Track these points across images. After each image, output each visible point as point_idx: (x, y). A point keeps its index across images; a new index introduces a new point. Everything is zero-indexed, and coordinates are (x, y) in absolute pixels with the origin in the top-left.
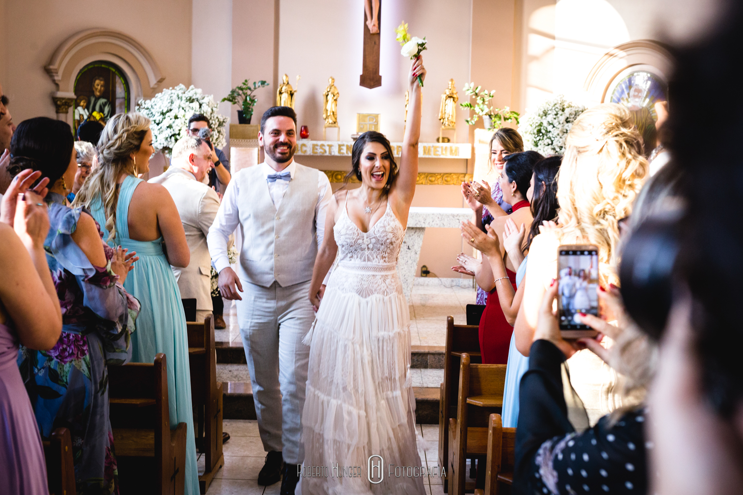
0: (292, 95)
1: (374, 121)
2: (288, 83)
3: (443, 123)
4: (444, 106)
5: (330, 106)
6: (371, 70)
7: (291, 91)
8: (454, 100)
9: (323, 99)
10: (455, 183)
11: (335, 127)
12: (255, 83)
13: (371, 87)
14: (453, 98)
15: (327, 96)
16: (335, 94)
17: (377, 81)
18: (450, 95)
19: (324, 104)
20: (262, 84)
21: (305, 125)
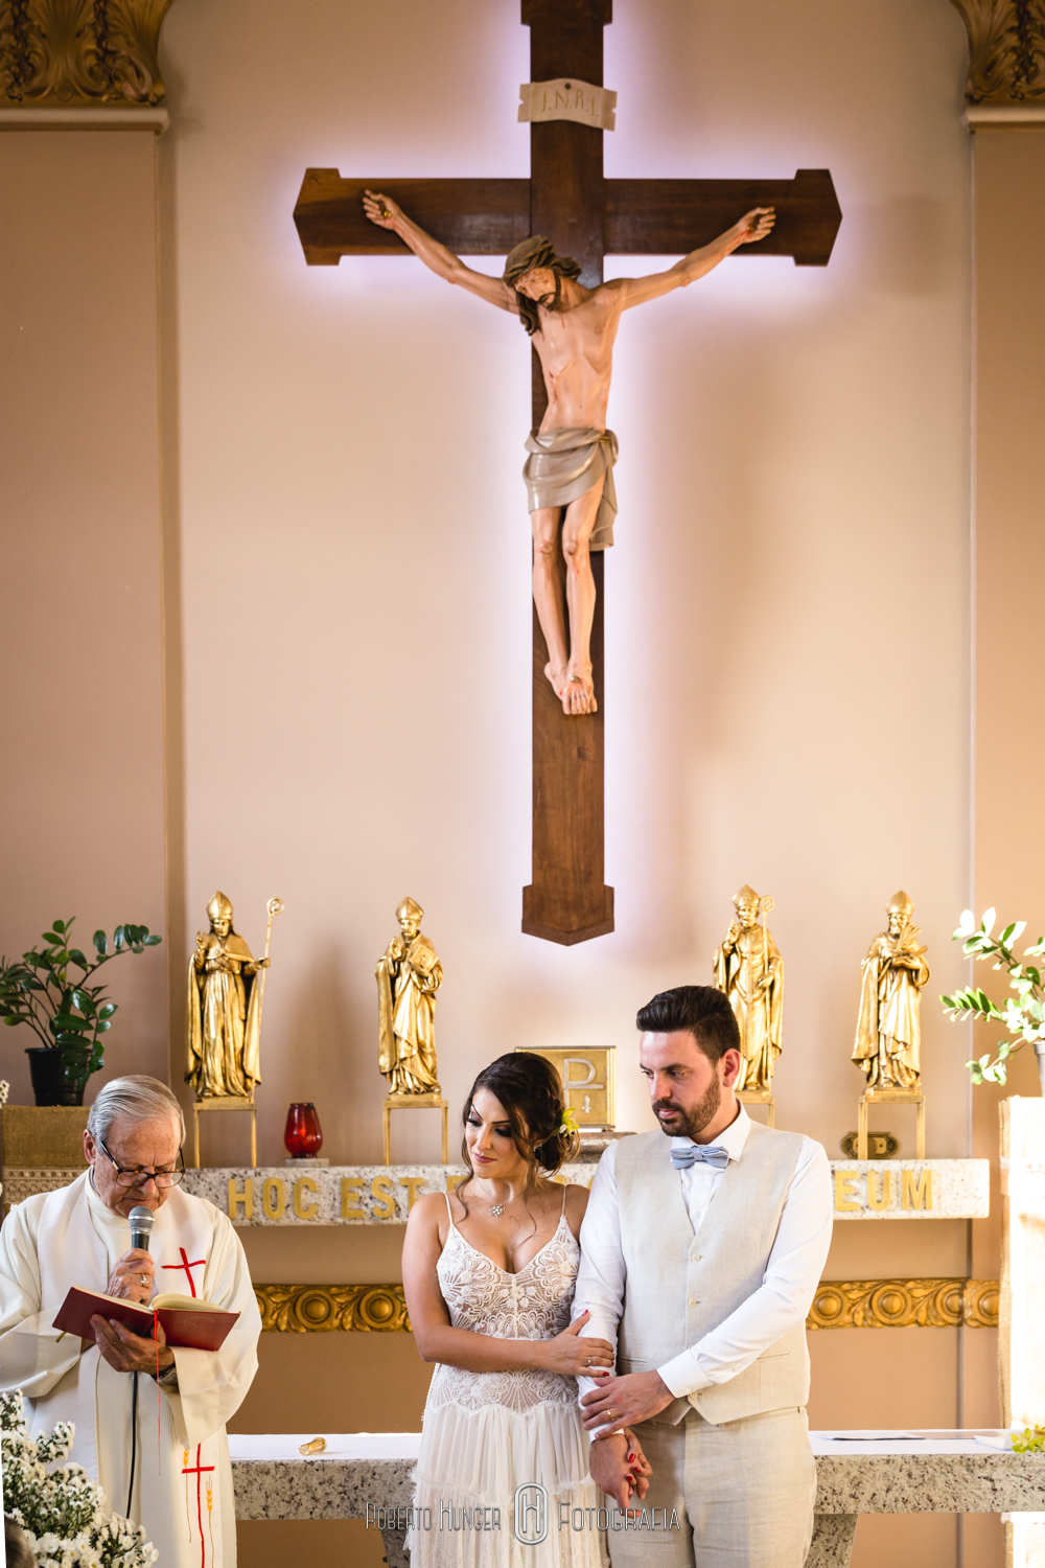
0: (247, 978)
1: (592, 1074)
2: (231, 931)
3: (870, 1074)
4: (874, 1005)
5: (407, 1019)
6: (568, 864)
7: (244, 964)
8: (911, 982)
9: (377, 992)
10: (922, 1317)
11: (431, 1105)
12: (99, 937)
13: (568, 937)
14: (910, 971)
15: (393, 980)
16: (426, 972)
17: (594, 911)
18: (897, 962)
19: (382, 1014)
20: (129, 940)
21: (305, 1100)
